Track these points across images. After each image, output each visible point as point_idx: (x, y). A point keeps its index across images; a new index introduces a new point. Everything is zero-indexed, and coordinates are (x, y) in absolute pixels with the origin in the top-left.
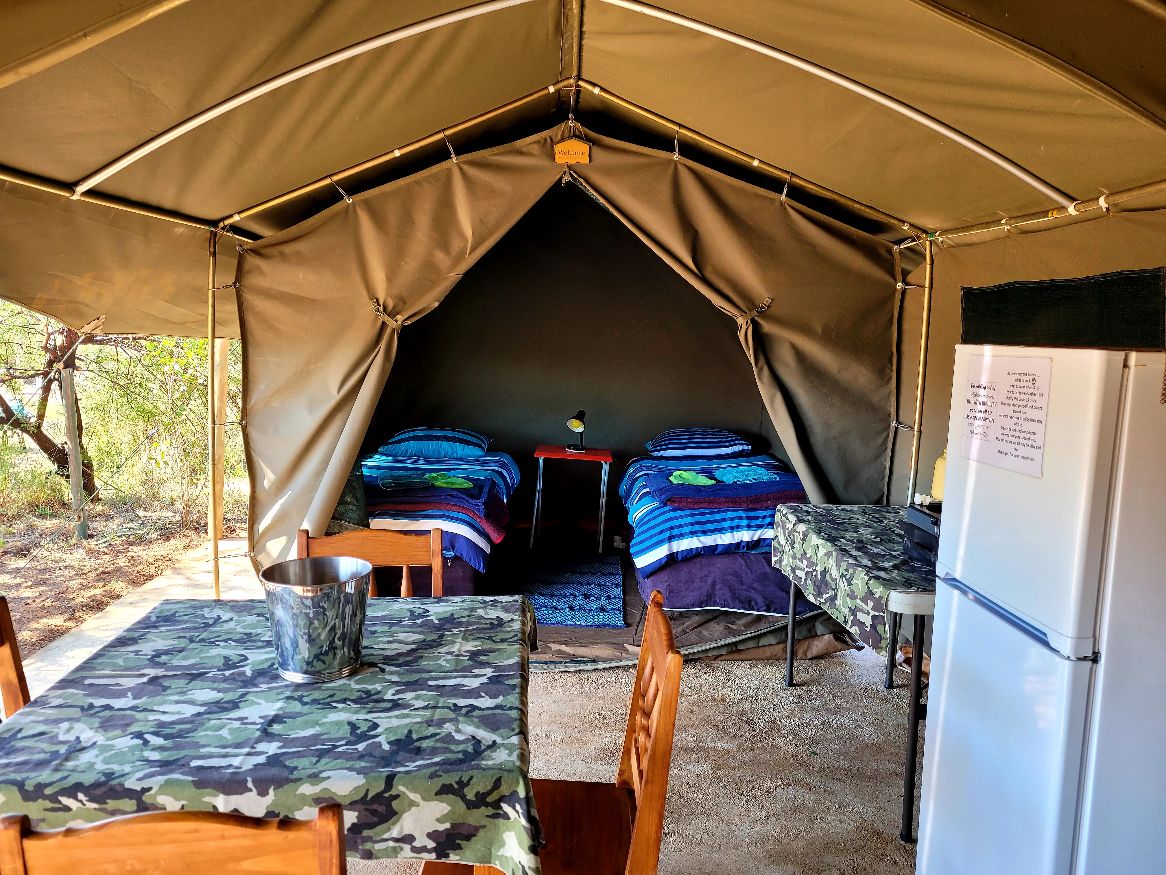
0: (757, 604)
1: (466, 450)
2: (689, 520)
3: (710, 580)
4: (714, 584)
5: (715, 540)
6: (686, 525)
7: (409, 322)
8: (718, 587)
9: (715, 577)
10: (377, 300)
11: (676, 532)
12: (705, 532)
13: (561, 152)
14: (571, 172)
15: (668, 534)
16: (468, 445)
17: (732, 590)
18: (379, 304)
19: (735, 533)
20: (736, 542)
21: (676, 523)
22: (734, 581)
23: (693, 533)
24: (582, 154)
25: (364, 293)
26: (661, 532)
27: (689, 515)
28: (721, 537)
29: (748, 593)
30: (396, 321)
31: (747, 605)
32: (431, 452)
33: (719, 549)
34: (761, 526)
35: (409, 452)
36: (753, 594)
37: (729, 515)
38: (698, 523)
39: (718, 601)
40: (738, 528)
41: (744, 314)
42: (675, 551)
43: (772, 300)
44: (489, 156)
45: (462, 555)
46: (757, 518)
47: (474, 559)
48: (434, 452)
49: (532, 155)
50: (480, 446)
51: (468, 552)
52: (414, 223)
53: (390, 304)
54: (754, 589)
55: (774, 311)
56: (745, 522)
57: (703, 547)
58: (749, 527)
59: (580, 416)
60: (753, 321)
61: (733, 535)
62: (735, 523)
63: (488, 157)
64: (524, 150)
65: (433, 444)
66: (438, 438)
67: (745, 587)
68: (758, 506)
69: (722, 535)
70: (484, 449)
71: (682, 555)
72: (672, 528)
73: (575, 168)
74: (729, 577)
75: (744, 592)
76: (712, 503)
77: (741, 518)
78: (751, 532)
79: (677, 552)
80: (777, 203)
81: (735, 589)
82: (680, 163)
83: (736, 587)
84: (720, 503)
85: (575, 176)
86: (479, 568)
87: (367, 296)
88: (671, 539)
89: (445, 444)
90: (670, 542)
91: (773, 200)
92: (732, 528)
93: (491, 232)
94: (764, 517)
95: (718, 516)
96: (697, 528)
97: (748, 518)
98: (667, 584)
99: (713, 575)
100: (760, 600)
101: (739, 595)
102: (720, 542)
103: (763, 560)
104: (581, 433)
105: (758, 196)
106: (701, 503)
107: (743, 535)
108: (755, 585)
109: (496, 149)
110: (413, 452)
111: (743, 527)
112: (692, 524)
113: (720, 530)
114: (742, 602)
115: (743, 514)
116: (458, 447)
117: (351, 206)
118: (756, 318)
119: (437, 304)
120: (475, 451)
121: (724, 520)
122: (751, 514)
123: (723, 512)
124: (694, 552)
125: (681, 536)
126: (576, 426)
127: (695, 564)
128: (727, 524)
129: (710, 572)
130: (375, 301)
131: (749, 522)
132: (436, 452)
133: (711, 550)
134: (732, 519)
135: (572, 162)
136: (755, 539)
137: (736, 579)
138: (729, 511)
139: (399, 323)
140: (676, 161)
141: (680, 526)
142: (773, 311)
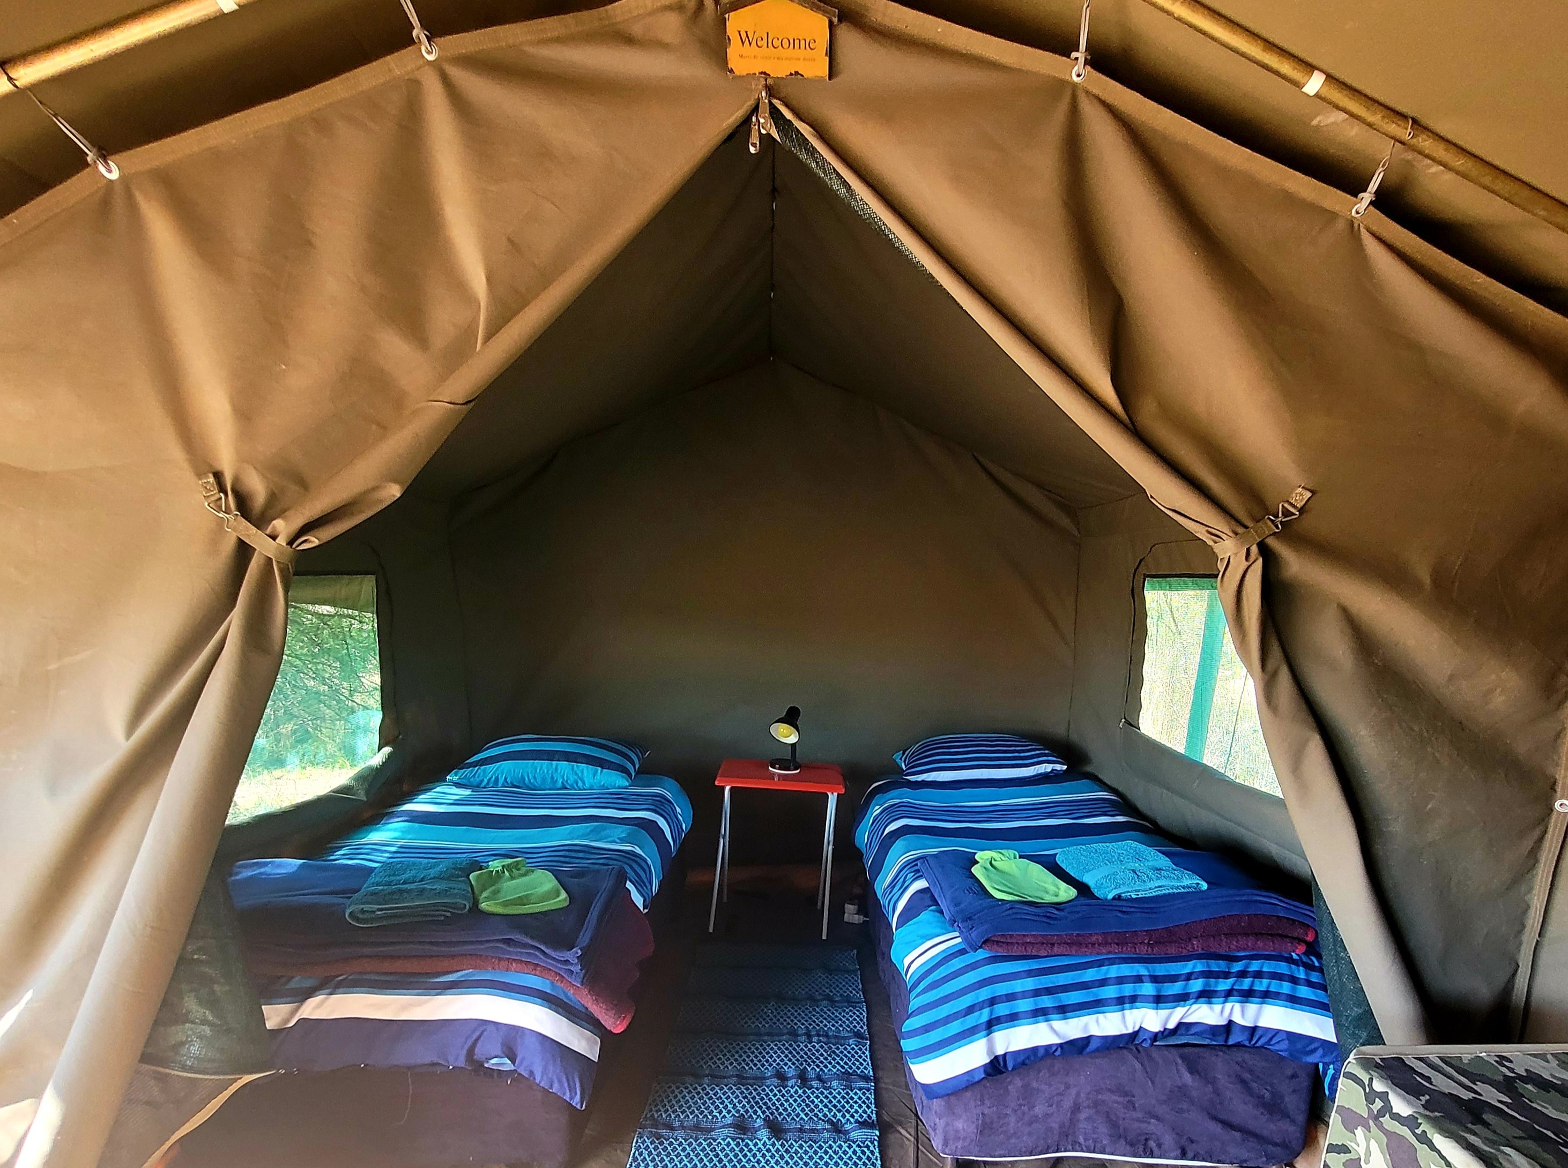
0: (1159, 1146)
1: (598, 776)
2: (1029, 984)
3: (1068, 1103)
4: (1076, 1109)
5: (1086, 1027)
6: (1024, 995)
7: (313, 541)
8: (1083, 1116)
9: (1078, 1095)
10: (218, 476)
11: (1002, 1009)
12: (1064, 1011)
13: (745, 39)
14: (776, 102)
15: (984, 1015)
16: (603, 768)
17: (1111, 1120)
18: (222, 489)
19: (1127, 1012)
20: (1130, 1031)
21: (1002, 989)
22: (1118, 1103)
23: (1039, 1013)
24: (808, 46)
25: (176, 453)
26: (970, 1010)
27: (1030, 973)
28: (1097, 1021)
29: (1143, 1126)
30: (274, 537)
31: (1141, 1148)
32: (539, 780)
33: (1093, 1045)
34: (1182, 998)
35: (501, 781)
36: (1153, 1126)
37: (1113, 971)
38: (1049, 991)
39: (1081, 1140)
40: (1133, 1000)
41: (1240, 530)
42: (1000, 1051)
43: (1313, 492)
44: (531, 43)
45: (531, 1073)
46: (1173, 979)
47: (560, 1082)
48: (544, 779)
49: (660, 45)
50: (623, 770)
51: (545, 1069)
52: (309, 243)
53: (258, 488)
54: (1158, 1118)
55: (1314, 525)
56: (1148, 989)
57: (1061, 1045)
58: (1158, 1000)
59: (791, 718)
60: (1264, 550)
61: (1124, 1016)
62: (1128, 989)
63: (531, 50)
64: (637, 30)
65: (543, 766)
66: (550, 756)
67: (1139, 1115)
68: (1172, 950)
69: (1100, 1016)
70: (630, 775)
71: (1015, 1060)
72: (992, 1002)
73: (787, 90)
74: (1105, 1097)
75: (1136, 1125)
76: (1076, 943)
77: (1139, 979)
78: (1163, 1013)
79: (1005, 1055)
80: (1341, 225)
81: (1118, 1117)
82: (1087, 93)
83: (1122, 1115)
84: (1093, 944)
85: (788, 115)
86: (571, 1099)
87: (186, 465)
88: (991, 1025)
89: (563, 764)
90: (988, 1035)
91: (1332, 216)
92: (1121, 1002)
93: (546, 279)
94: (1189, 977)
95: (1090, 975)
96: (1046, 1001)
97: (1155, 979)
98: (978, 1111)
99: (1073, 1091)
100: (1169, 1140)
101: (1125, 1129)
102: (1096, 1031)
103: (1179, 1061)
104: (793, 745)
105: (1290, 201)
106: (1053, 944)
107: (1144, 1016)
108: (1161, 1110)
109: (552, 25)
110: (509, 780)
111: (1145, 999)
112: (1037, 993)
113: (1096, 1005)
114: (1132, 1145)
115: (1141, 969)
116: (586, 770)
117: (118, 189)
118: (1271, 542)
119: (395, 491)
120: (613, 778)
121: (1103, 982)
122: (1161, 969)
123: (1100, 964)
124: (1041, 1052)
125: (1013, 1018)
126: (787, 735)
127: (1039, 1071)
128: (1110, 992)
129: (1068, 1087)
130: (211, 479)
131: (1158, 990)
132: (549, 780)
133: (1078, 1047)
134: (1121, 980)
135: (779, 70)
136: (1171, 1025)
137: (1121, 1099)
138: (1112, 962)
139: (282, 541)
140: (1074, 86)
141: (1011, 997)
142: (1310, 524)
